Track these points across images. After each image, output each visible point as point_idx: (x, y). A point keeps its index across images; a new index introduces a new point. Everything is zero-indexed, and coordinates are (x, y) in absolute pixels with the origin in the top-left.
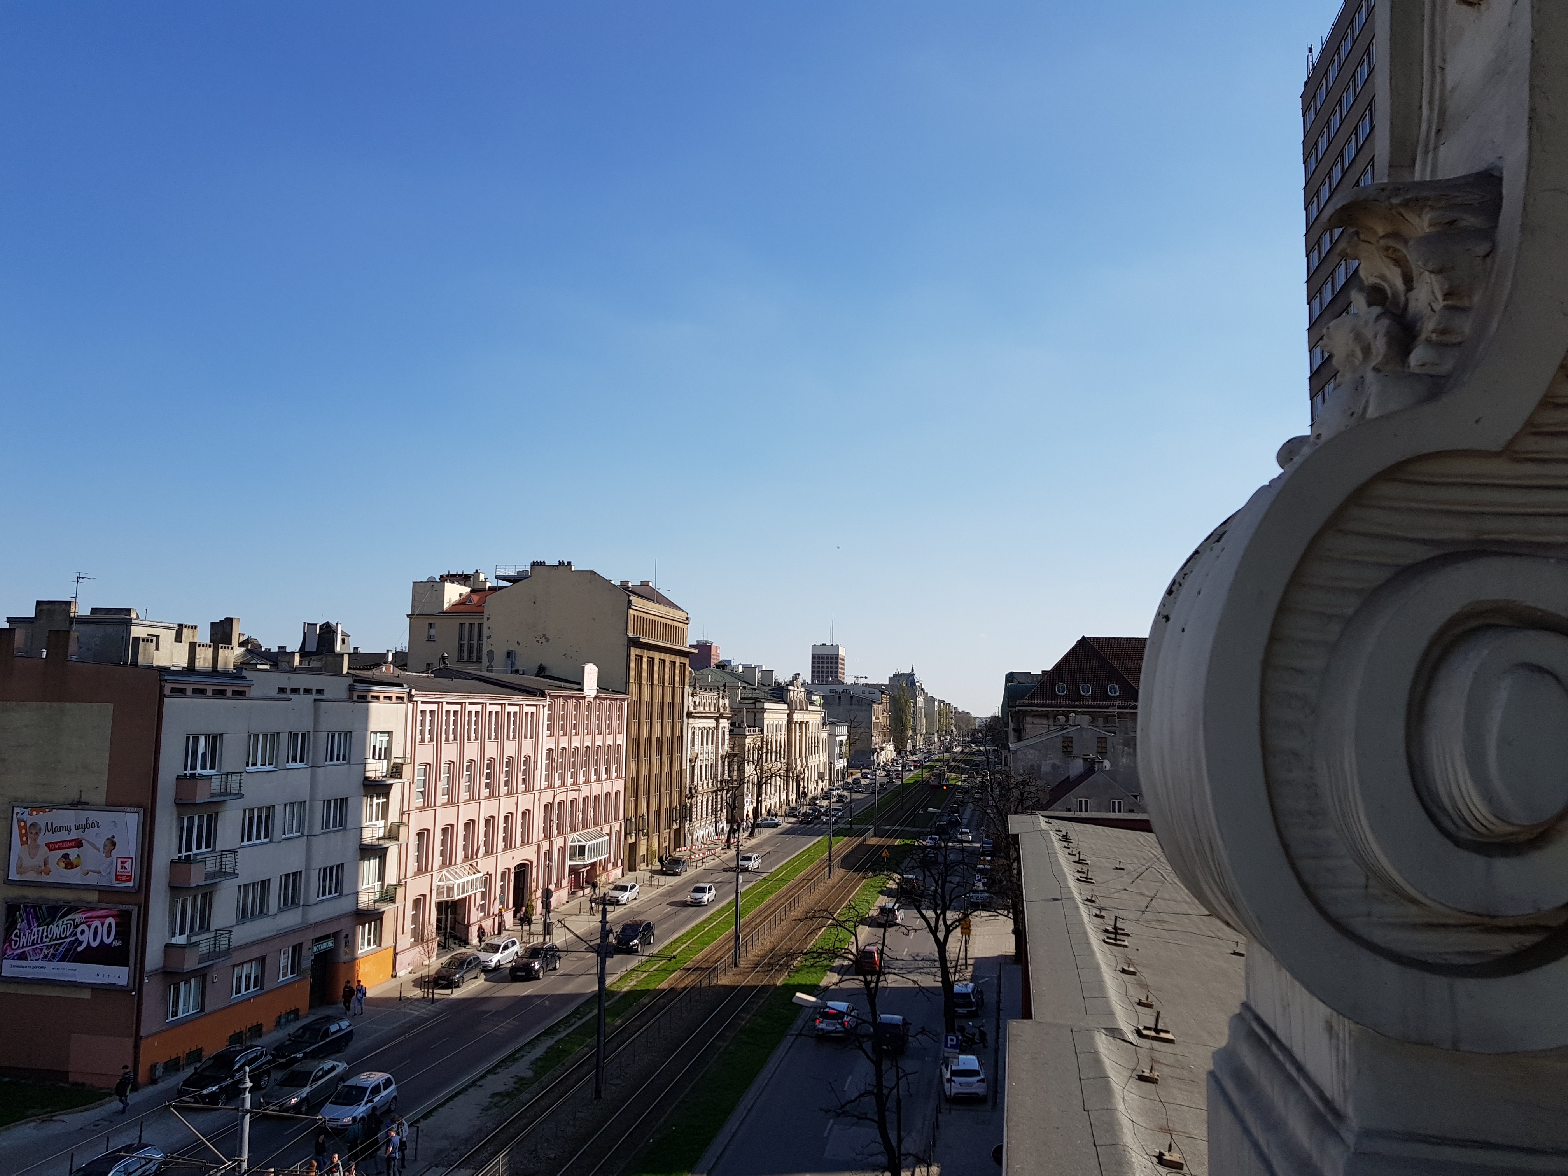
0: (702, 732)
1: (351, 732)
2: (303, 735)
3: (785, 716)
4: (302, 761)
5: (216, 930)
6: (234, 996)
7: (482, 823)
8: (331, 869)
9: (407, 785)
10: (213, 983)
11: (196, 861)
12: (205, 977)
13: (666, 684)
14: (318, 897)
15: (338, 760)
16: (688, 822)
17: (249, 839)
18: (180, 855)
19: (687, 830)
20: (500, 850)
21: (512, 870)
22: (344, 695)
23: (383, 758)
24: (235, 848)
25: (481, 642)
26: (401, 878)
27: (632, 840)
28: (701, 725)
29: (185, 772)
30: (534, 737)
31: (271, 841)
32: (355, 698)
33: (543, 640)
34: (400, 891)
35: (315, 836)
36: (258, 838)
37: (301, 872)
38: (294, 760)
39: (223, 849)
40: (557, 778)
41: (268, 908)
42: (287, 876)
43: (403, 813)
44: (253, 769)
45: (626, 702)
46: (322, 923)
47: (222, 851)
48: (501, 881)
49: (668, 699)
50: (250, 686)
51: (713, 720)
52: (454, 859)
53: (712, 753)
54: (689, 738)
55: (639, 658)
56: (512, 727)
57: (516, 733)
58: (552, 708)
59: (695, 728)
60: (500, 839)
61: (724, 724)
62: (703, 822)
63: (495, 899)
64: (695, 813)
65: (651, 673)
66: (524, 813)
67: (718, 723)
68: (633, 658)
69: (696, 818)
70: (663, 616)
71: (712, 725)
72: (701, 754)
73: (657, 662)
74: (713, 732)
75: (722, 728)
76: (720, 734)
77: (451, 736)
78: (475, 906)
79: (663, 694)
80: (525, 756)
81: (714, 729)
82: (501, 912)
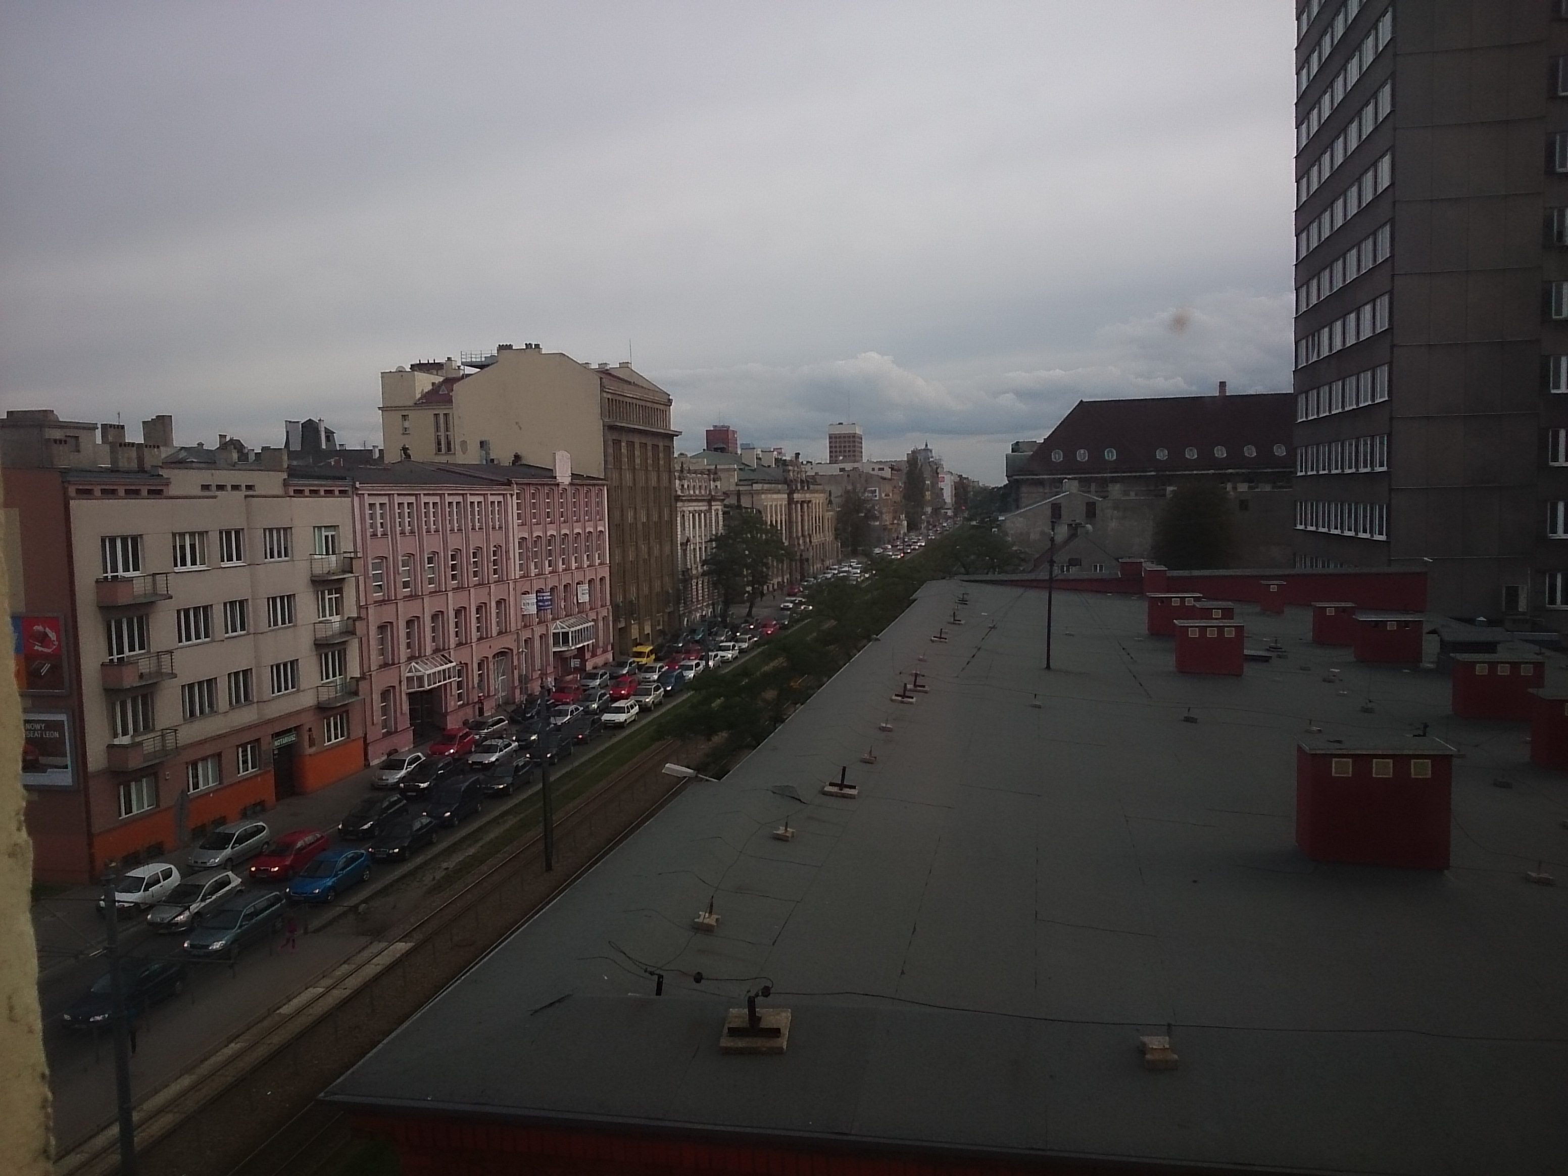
0: (693, 515)
1: (291, 528)
2: (237, 533)
3: (786, 496)
4: (238, 558)
5: (163, 729)
6: (192, 791)
7: (452, 614)
8: (285, 665)
9: (361, 579)
10: (167, 780)
11: (130, 663)
12: (156, 775)
13: (650, 468)
14: (273, 693)
15: (279, 556)
16: (683, 605)
17: (188, 638)
18: (111, 657)
19: (681, 612)
20: (474, 639)
21: (490, 659)
22: (280, 491)
23: (331, 553)
24: (172, 648)
25: (449, 433)
26: (365, 671)
27: (622, 625)
28: (691, 509)
29: (106, 575)
30: (504, 528)
31: (213, 641)
32: (292, 493)
34: (363, 685)
35: (262, 633)
36: (198, 637)
37: (251, 669)
38: (230, 559)
39: (159, 651)
40: (533, 567)
41: (217, 706)
42: (237, 674)
43: (360, 607)
44: (184, 569)
45: (605, 488)
46: (280, 718)
47: (158, 652)
48: (478, 670)
49: (653, 482)
50: (167, 485)
51: (706, 503)
52: (423, 651)
53: (705, 535)
54: (679, 522)
55: (617, 443)
56: (477, 517)
57: (482, 523)
58: (522, 496)
59: (684, 512)
60: (474, 630)
61: (717, 506)
62: (699, 604)
63: (473, 687)
64: (690, 596)
65: (632, 457)
66: (498, 603)
67: (710, 506)
68: (610, 443)
69: (692, 601)
70: (642, 398)
71: (704, 508)
72: (693, 537)
73: (637, 446)
74: (705, 515)
75: (715, 511)
76: (713, 516)
77: (408, 528)
78: (451, 695)
79: (647, 477)
80: (495, 546)
81: (706, 512)
82: (481, 700)
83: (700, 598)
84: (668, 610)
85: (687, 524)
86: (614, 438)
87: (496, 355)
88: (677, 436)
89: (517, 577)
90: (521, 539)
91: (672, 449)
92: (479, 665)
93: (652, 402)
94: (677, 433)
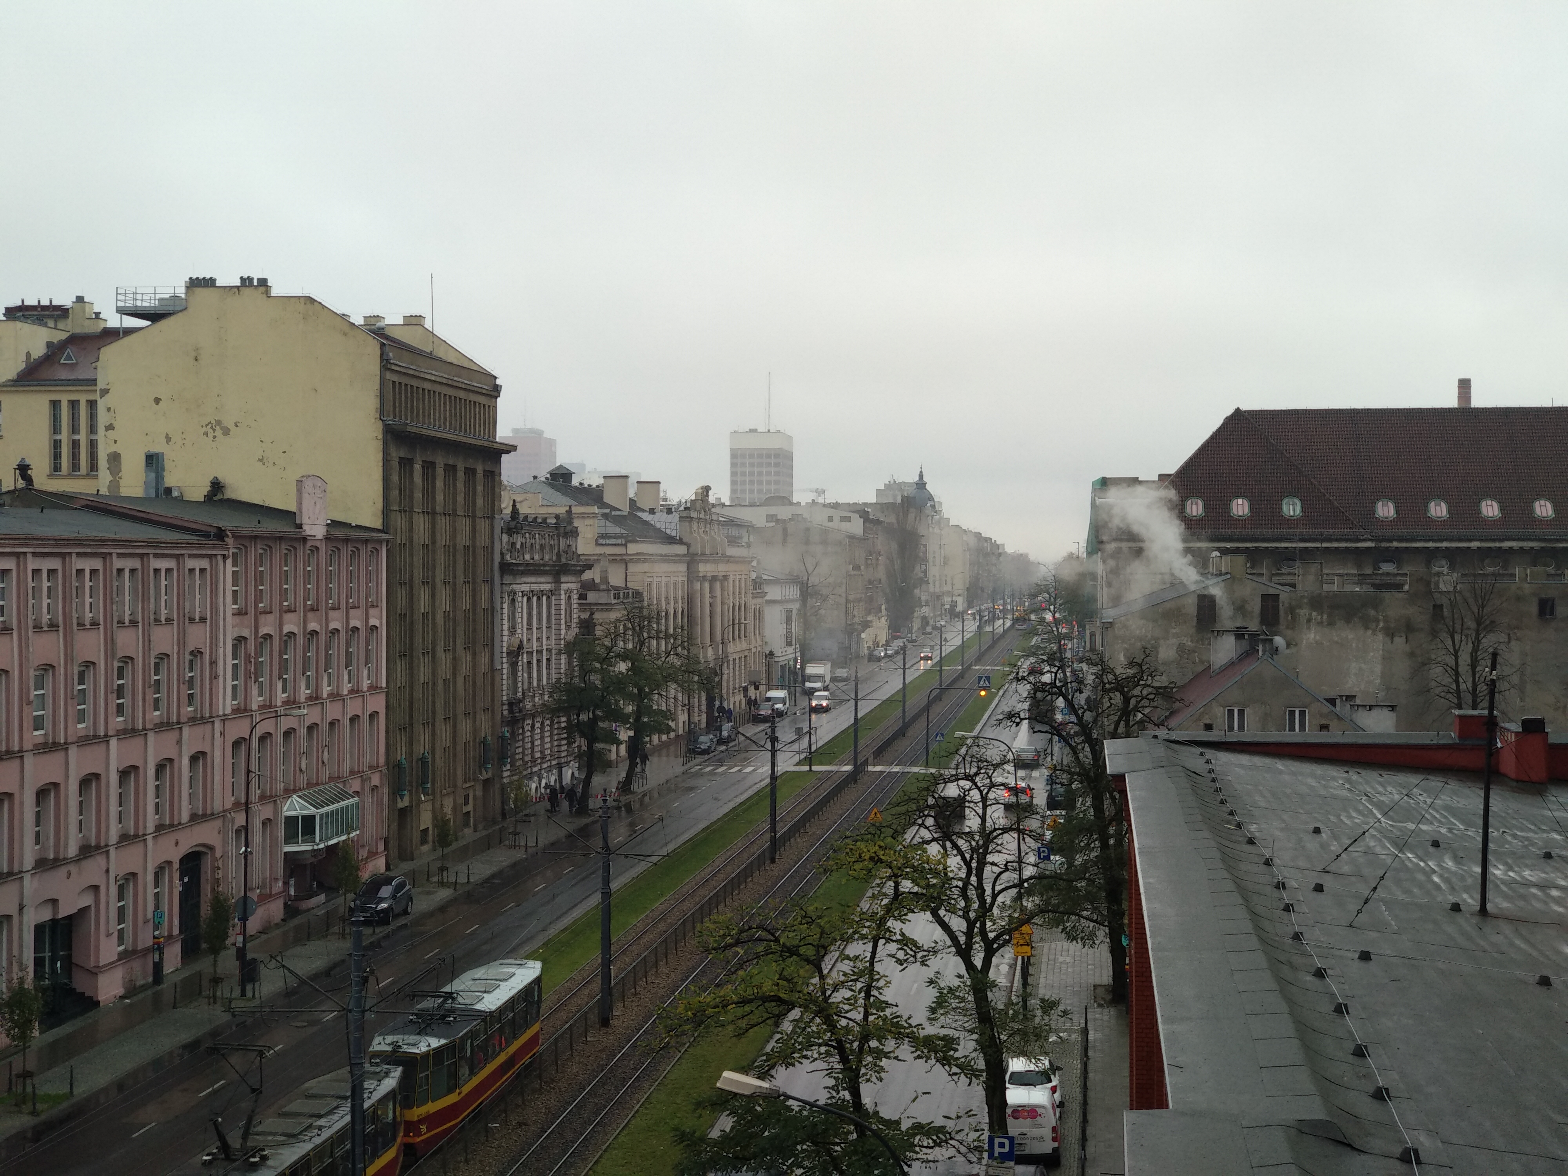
0: (529, 599)
3: (683, 568)
7: (114, 778)
13: (460, 512)
16: (508, 767)
19: (505, 780)
20: (150, 829)
21: (176, 866)
25: (93, 437)
27: (404, 803)
28: (526, 588)
30: (209, 618)
33: (219, 432)
40: (255, 691)
45: (384, 546)
48: (156, 887)
49: (463, 539)
51: (549, 579)
52: (62, 850)
53: (548, 638)
54: (505, 611)
55: (406, 463)
56: (164, 598)
57: (171, 609)
58: (241, 560)
59: (515, 593)
60: (151, 809)
61: (570, 584)
62: (535, 766)
63: (146, 921)
64: (521, 750)
65: (429, 492)
66: (194, 759)
67: (558, 582)
68: (395, 464)
69: (522, 759)
70: (450, 382)
71: (547, 587)
72: (529, 640)
73: (440, 471)
74: (548, 597)
75: (566, 591)
76: (563, 602)
77: (46, 618)
78: (108, 935)
79: (455, 530)
80: (192, 653)
81: (550, 594)
82: (158, 944)
83: (538, 755)
84: (485, 776)
85: (518, 615)
86: (402, 455)
87: (183, 296)
88: (508, 452)
89: (228, 711)
90: (235, 639)
91: (497, 478)
92: (156, 875)
93: (465, 389)
94: (509, 448)
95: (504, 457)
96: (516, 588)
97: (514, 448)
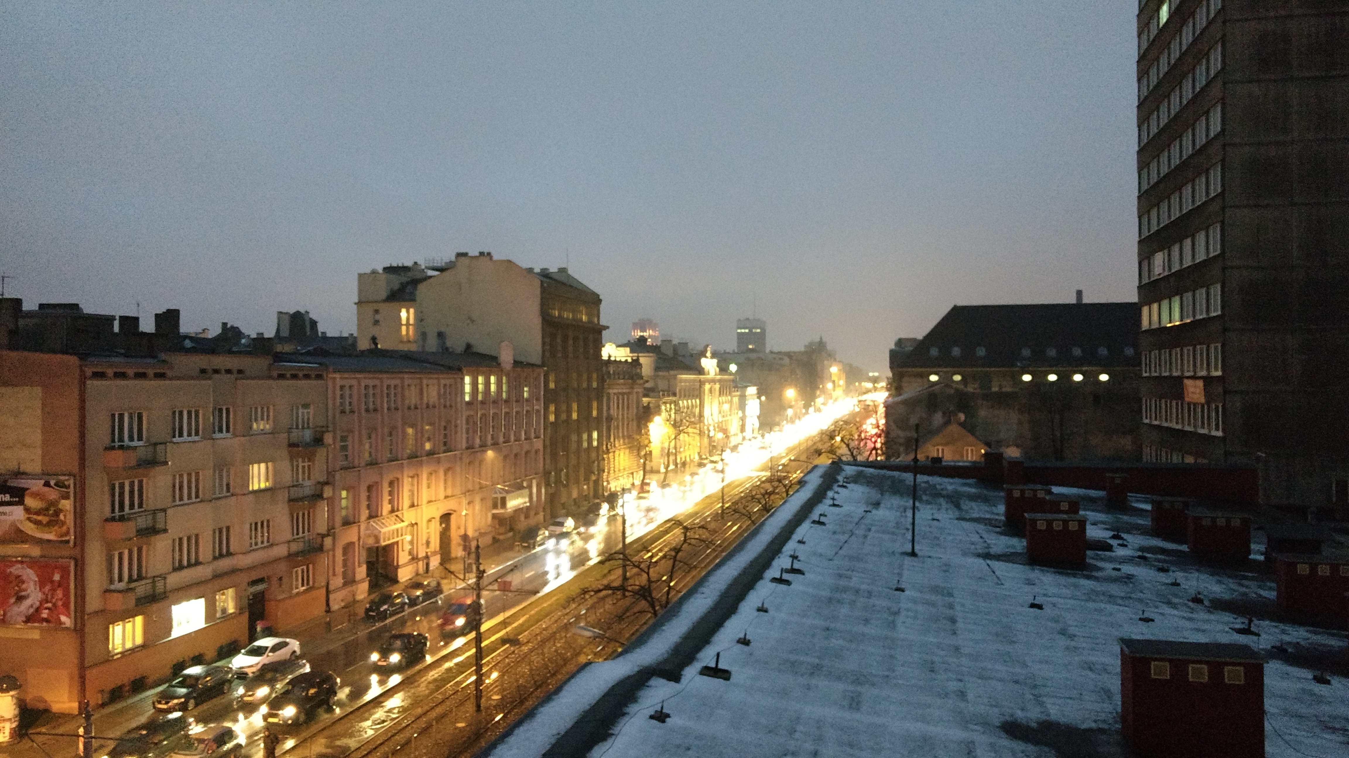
1: (273, 406)
2: (228, 409)
4: (228, 431)
5: (154, 577)
8: (262, 523)
9: (330, 449)
10: (154, 621)
11: (129, 520)
13: (581, 357)
17: (181, 499)
18: (113, 514)
20: (425, 502)
21: (438, 519)
22: (265, 374)
23: (305, 427)
24: (166, 507)
26: (330, 529)
27: (553, 491)
29: (113, 444)
30: (454, 407)
31: (202, 501)
32: (275, 376)
33: (469, 321)
34: (328, 540)
35: (244, 495)
36: (189, 498)
37: (233, 525)
38: (221, 431)
41: (202, 557)
42: (220, 529)
43: (329, 473)
44: (180, 439)
45: (542, 373)
46: (254, 568)
47: (154, 510)
48: (428, 528)
50: (171, 368)
53: (627, 414)
55: (553, 335)
57: (436, 403)
61: (638, 389)
62: (620, 473)
63: (423, 545)
65: (565, 348)
68: (548, 336)
69: (614, 470)
70: (575, 298)
72: (617, 415)
73: (570, 339)
75: (636, 393)
76: (635, 398)
77: (372, 407)
78: (403, 551)
81: (628, 394)
82: (429, 555)
83: (622, 468)
84: (594, 478)
85: (612, 404)
86: (552, 332)
87: (454, 260)
88: (605, 329)
89: (464, 448)
90: (468, 416)
92: (428, 523)
93: (583, 301)
95: (604, 332)
96: (611, 391)
97: (608, 327)
